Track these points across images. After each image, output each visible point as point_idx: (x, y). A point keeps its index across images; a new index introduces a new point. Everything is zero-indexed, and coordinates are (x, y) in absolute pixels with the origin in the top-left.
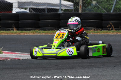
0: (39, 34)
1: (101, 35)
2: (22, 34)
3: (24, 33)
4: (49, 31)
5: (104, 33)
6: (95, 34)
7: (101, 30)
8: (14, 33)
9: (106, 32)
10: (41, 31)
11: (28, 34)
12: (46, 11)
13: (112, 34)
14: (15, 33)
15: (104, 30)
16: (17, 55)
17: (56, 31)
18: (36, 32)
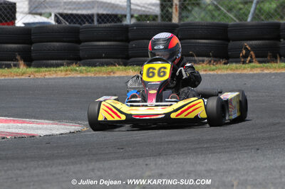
0: (79, 76)
1: (226, 75)
2: (39, 76)
3: (44, 74)
4: (104, 69)
5: (231, 69)
6: (212, 73)
7: (225, 64)
8: (21, 74)
9: (237, 68)
10: (84, 68)
11: (54, 76)
12: (95, 19)
13: (251, 72)
14: (23, 74)
15: (232, 62)
16: (28, 125)
17: (121, 67)
18: (72, 70)
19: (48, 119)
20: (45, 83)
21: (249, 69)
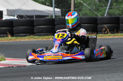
0: (35, 40)
3: (19, 39)
4: (45, 37)
7: (97, 34)
8: (9, 40)
9: (103, 36)
10: (37, 37)
11: (24, 40)
13: (109, 38)
14: (11, 40)
15: (100, 33)
17: (51, 36)
18: (31, 38)
20: (21, 44)
21: (108, 36)
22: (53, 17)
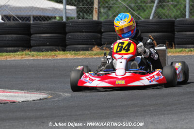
2: (2, 58)
3: (5, 57)
4: (49, 53)
10: (34, 53)
17: (59, 52)
18: (26, 54)
19: (18, 89)
20: (8, 64)
22: (63, 20)
